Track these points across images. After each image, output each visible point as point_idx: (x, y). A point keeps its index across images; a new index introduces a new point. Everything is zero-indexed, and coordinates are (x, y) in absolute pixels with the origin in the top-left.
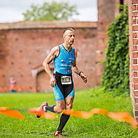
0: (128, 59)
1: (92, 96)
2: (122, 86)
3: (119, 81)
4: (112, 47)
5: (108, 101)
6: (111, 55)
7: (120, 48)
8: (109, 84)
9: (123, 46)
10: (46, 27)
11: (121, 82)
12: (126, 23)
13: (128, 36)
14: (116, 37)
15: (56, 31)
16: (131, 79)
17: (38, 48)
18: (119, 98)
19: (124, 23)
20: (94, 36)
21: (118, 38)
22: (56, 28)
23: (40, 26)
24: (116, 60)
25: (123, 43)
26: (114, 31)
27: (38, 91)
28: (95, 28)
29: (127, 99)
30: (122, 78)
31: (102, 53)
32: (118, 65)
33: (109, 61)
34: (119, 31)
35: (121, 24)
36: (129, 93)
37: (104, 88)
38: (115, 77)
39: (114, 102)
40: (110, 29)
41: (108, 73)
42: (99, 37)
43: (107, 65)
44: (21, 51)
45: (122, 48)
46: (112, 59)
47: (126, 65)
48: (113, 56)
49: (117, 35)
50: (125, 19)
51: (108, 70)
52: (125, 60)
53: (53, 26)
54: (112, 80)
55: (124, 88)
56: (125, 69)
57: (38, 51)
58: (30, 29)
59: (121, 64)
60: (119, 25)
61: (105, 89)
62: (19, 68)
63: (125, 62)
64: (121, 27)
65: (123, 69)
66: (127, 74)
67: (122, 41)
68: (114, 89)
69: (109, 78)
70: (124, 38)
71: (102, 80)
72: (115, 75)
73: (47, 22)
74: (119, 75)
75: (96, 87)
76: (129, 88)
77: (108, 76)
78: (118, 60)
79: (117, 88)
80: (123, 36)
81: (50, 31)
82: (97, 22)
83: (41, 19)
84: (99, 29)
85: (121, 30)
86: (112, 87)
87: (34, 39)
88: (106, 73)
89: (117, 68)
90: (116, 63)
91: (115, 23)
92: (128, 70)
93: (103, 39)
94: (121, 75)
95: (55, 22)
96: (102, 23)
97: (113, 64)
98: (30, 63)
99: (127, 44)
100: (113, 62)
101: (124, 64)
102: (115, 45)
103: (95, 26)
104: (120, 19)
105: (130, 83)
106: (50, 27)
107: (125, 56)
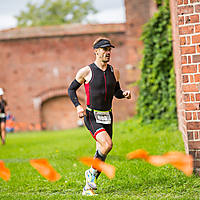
0: (173, 76)
1: (123, 133)
2: (167, 115)
3: (163, 109)
4: (150, 58)
5: (147, 139)
6: (148, 70)
7: (161, 59)
8: (147, 114)
9: (165, 56)
10: (49, 34)
11: (165, 110)
12: (168, 23)
13: (172, 42)
14: (154, 44)
15: (66, 39)
16: (180, 104)
17: (40, 66)
18: (163, 133)
19: (165, 22)
20: (121, 44)
21: (157, 46)
22: (65, 36)
23: (42, 34)
24: (156, 78)
25: (165, 52)
26: (150, 36)
27: (43, 129)
28: (122, 33)
29: (175, 133)
30: (166, 104)
31: (134, 68)
32: (160, 84)
33: (146, 80)
34: (158, 35)
35: (160, 25)
36: (177, 125)
37: (141, 119)
39: (157, 139)
40: (145, 33)
41: (145, 97)
42: (129, 45)
43: (144, 86)
44: (16, 72)
45: (164, 60)
46: (150, 76)
47: (171, 85)
48: (151, 72)
49: (156, 40)
50: (166, 17)
51: (145, 94)
52: (169, 76)
53: (61, 33)
54: (151, 107)
55: (170, 118)
56: (170, 90)
57: (41, 70)
58: (28, 39)
59: (163, 84)
60: (158, 27)
61: (143, 121)
62: (15, 97)
63: (170, 80)
64: (160, 29)
65: (167, 90)
66: (174, 97)
67: (164, 49)
68: (155, 120)
69: (148, 105)
70: (166, 45)
71: (137, 108)
72: (155, 100)
74: (161, 100)
75: (129, 119)
76: (176, 118)
77: (146, 101)
78: (159, 78)
79: (159, 118)
80: (165, 42)
81: (57, 40)
82: (125, 24)
83: (43, 24)
84: (129, 33)
85: (161, 33)
86: (152, 118)
87: (33, 53)
88: (142, 98)
89: (157, 90)
90: (157, 82)
91: (152, 24)
92: (175, 91)
93: (135, 49)
94: (164, 99)
95: (63, 26)
96: (132, 25)
97: (152, 84)
98: (30, 89)
99: (170, 54)
100: (152, 81)
101: (168, 83)
102: (153, 56)
103: (122, 29)
104: (159, 18)
105: (179, 110)
106: (56, 34)
107: (169, 71)
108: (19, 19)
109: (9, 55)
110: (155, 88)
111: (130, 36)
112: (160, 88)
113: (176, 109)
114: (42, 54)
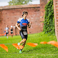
0: (54, 20)
1: (39, 36)
4: (47, 15)
5: (46, 38)
6: (47, 18)
8: (46, 31)
10: (18, 7)
11: (51, 30)
13: (53, 10)
15: (23, 9)
16: (56, 28)
17: (15, 17)
18: (51, 36)
19: (51, 4)
20: (39, 10)
21: (49, 11)
23: (16, 7)
24: (49, 20)
25: (52, 13)
26: (47, 8)
27: (16, 35)
28: (39, 7)
31: (42, 18)
32: (50, 22)
33: (46, 21)
35: (50, 5)
36: (55, 34)
37: (44, 32)
38: (49, 27)
39: (49, 38)
40: (46, 7)
42: (41, 11)
43: (45, 23)
44: (8, 18)
45: (51, 15)
46: (47, 20)
48: (47, 19)
49: (49, 9)
51: (46, 25)
52: (53, 20)
53: (21, 7)
54: (47, 29)
55: (53, 32)
57: (15, 18)
58: (12, 9)
59: (51, 22)
60: (49, 6)
61: (45, 33)
63: (53, 21)
64: (50, 6)
65: (52, 24)
66: (54, 26)
68: (48, 33)
69: (46, 28)
71: (43, 29)
73: (18, 6)
74: (50, 27)
75: (41, 32)
76: (55, 32)
77: (46, 27)
78: (50, 20)
79: (50, 32)
80: (51, 10)
81: (20, 9)
83: (16, 5)
84: (41, 7)
86: (48, 32)
87: (13, 13)
89: (49, 24)
92: (54, 24)
93: (43, 12)
94: (51, 27)
95: (22, 5)
96: (42, 5)
98: (12, 23)
99: (53, 13)
100: (48, 21)
101: (52, 22)
105: (55, 30)
106: (20, 7)
107: (53, 18)
108: (9, 3)
109: (6, 13)
110: (48, 23)
111: (41, 8)
112: (50, 23)
113: (55, 29)
114: (16, 13)
